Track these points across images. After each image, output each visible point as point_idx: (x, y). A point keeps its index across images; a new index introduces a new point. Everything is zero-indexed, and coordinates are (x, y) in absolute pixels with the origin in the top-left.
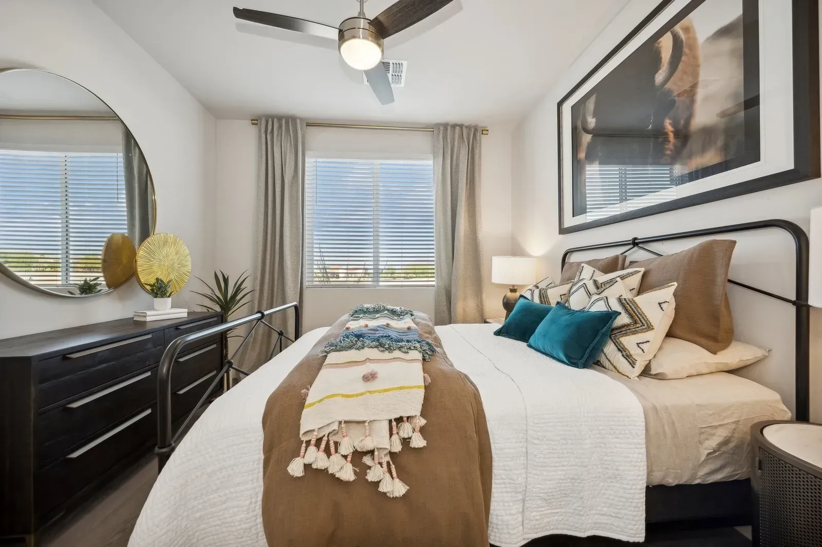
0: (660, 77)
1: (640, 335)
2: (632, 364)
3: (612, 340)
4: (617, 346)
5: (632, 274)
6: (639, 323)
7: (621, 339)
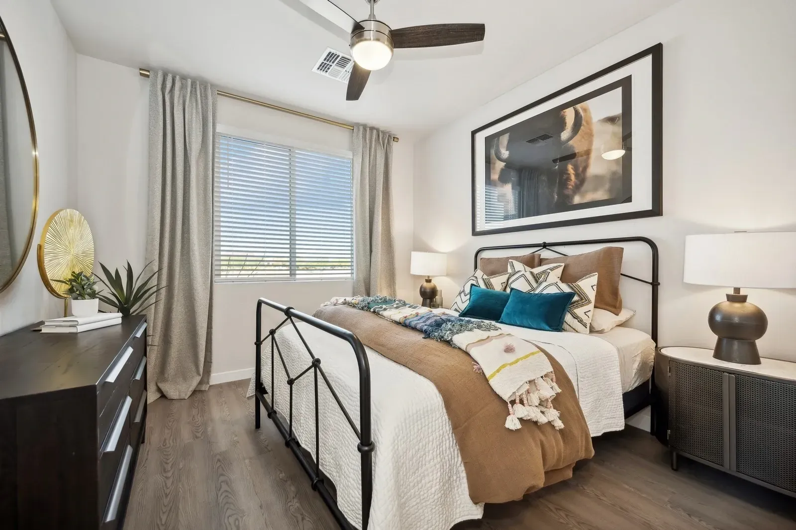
0: (565, 135)
1: (585, 307)
2: (585, 326)
3: (569, 312)
4: (572, 315)
5: (557, 267)
6: (584, 300)
7: (574, 310)
